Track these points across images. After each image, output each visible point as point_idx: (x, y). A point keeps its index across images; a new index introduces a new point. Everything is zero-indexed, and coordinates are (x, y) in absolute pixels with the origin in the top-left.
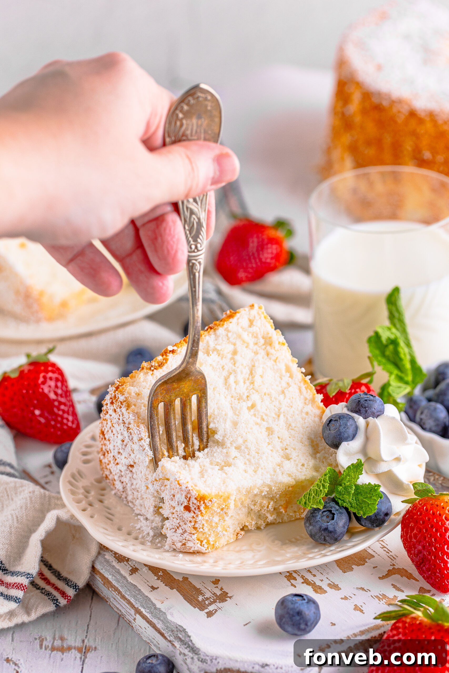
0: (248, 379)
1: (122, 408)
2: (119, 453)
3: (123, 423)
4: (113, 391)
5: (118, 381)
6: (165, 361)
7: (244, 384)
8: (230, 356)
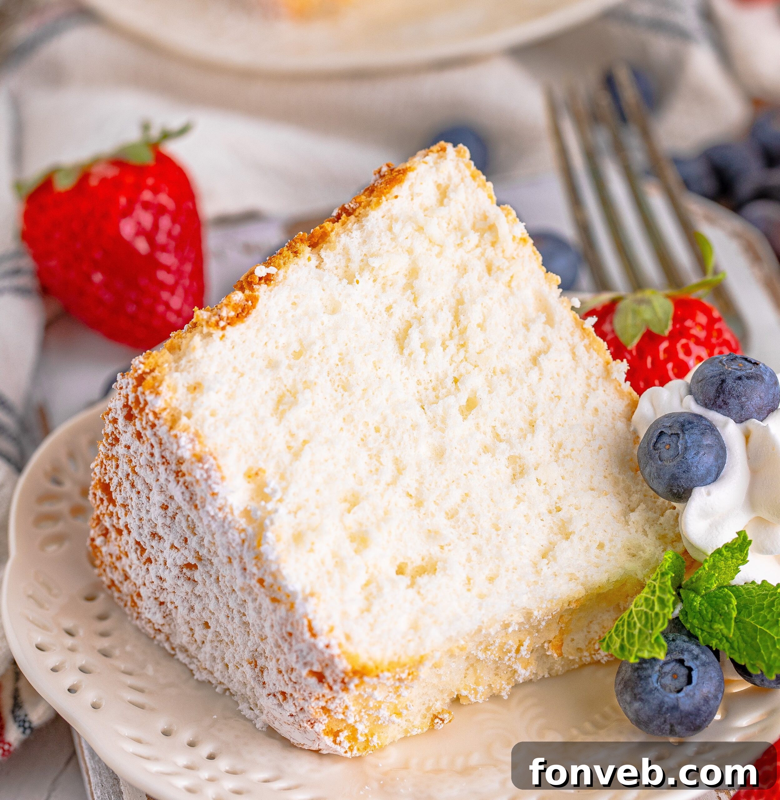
0: (451, 336)
1: (157, 428)
2: (154, 535)
3: (163, 463)
4: (130, 386)
5: (141, 362)
6: (250, 303)
7: (444, 349)
8: (402, 281)
